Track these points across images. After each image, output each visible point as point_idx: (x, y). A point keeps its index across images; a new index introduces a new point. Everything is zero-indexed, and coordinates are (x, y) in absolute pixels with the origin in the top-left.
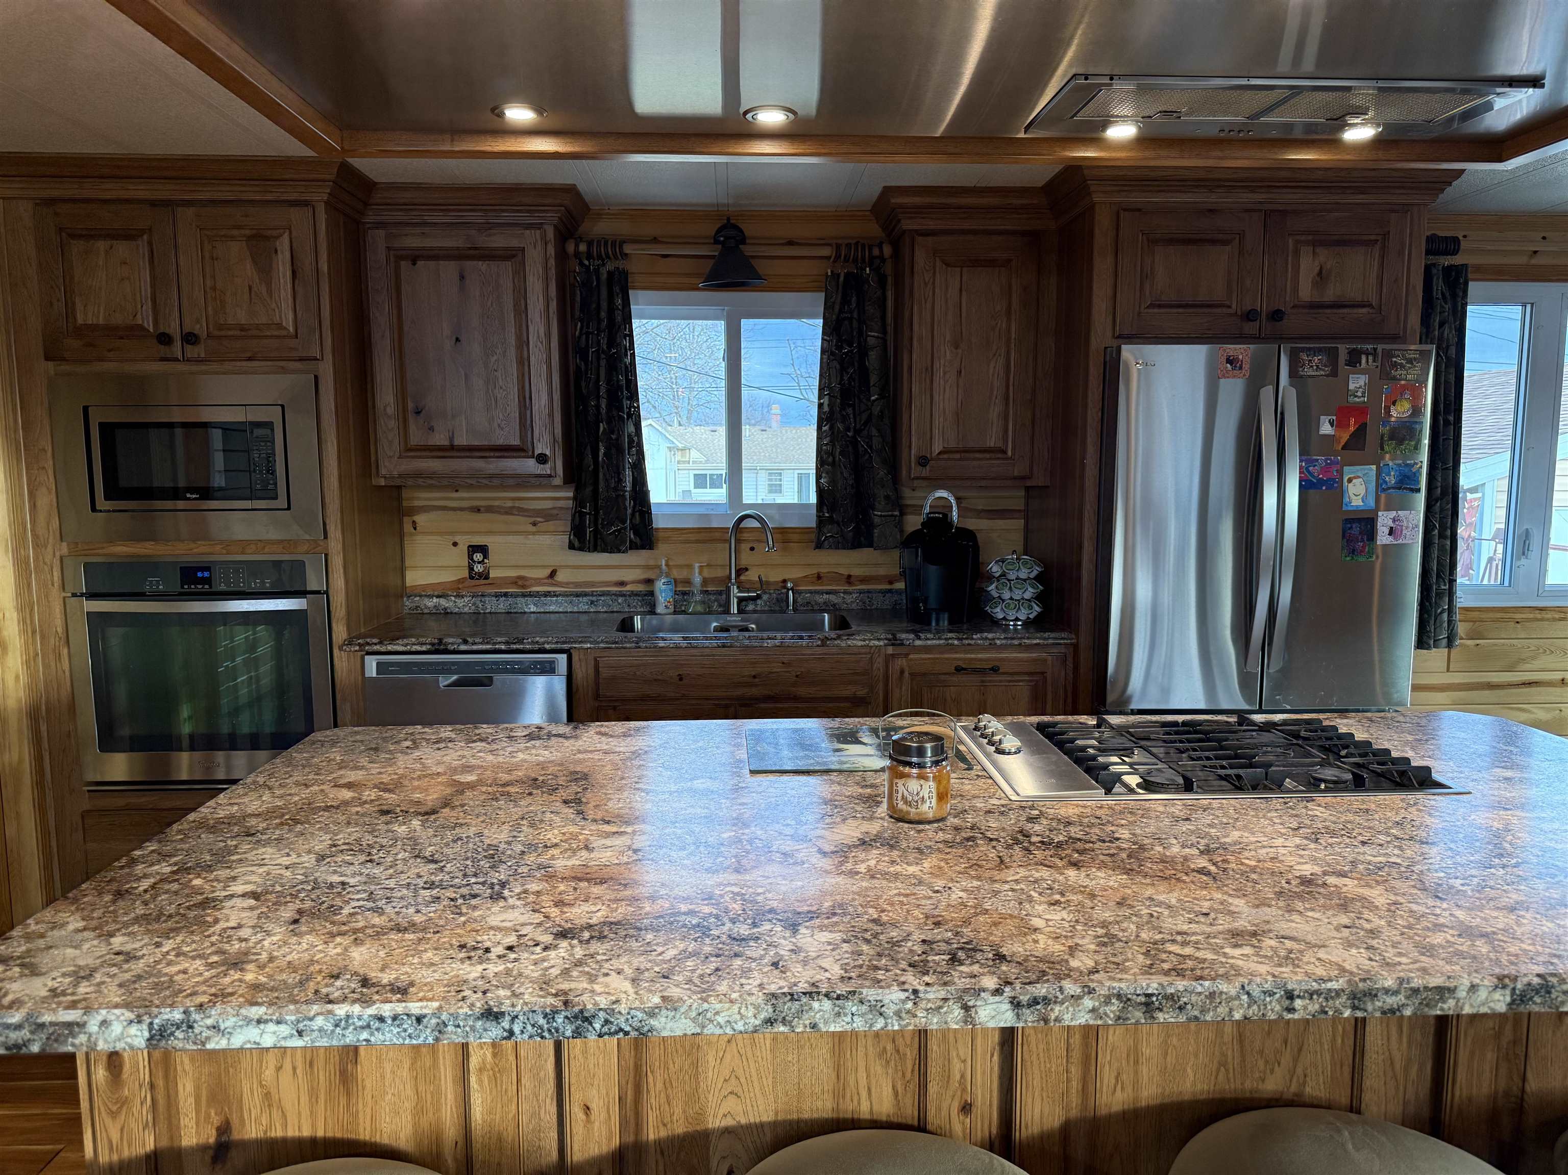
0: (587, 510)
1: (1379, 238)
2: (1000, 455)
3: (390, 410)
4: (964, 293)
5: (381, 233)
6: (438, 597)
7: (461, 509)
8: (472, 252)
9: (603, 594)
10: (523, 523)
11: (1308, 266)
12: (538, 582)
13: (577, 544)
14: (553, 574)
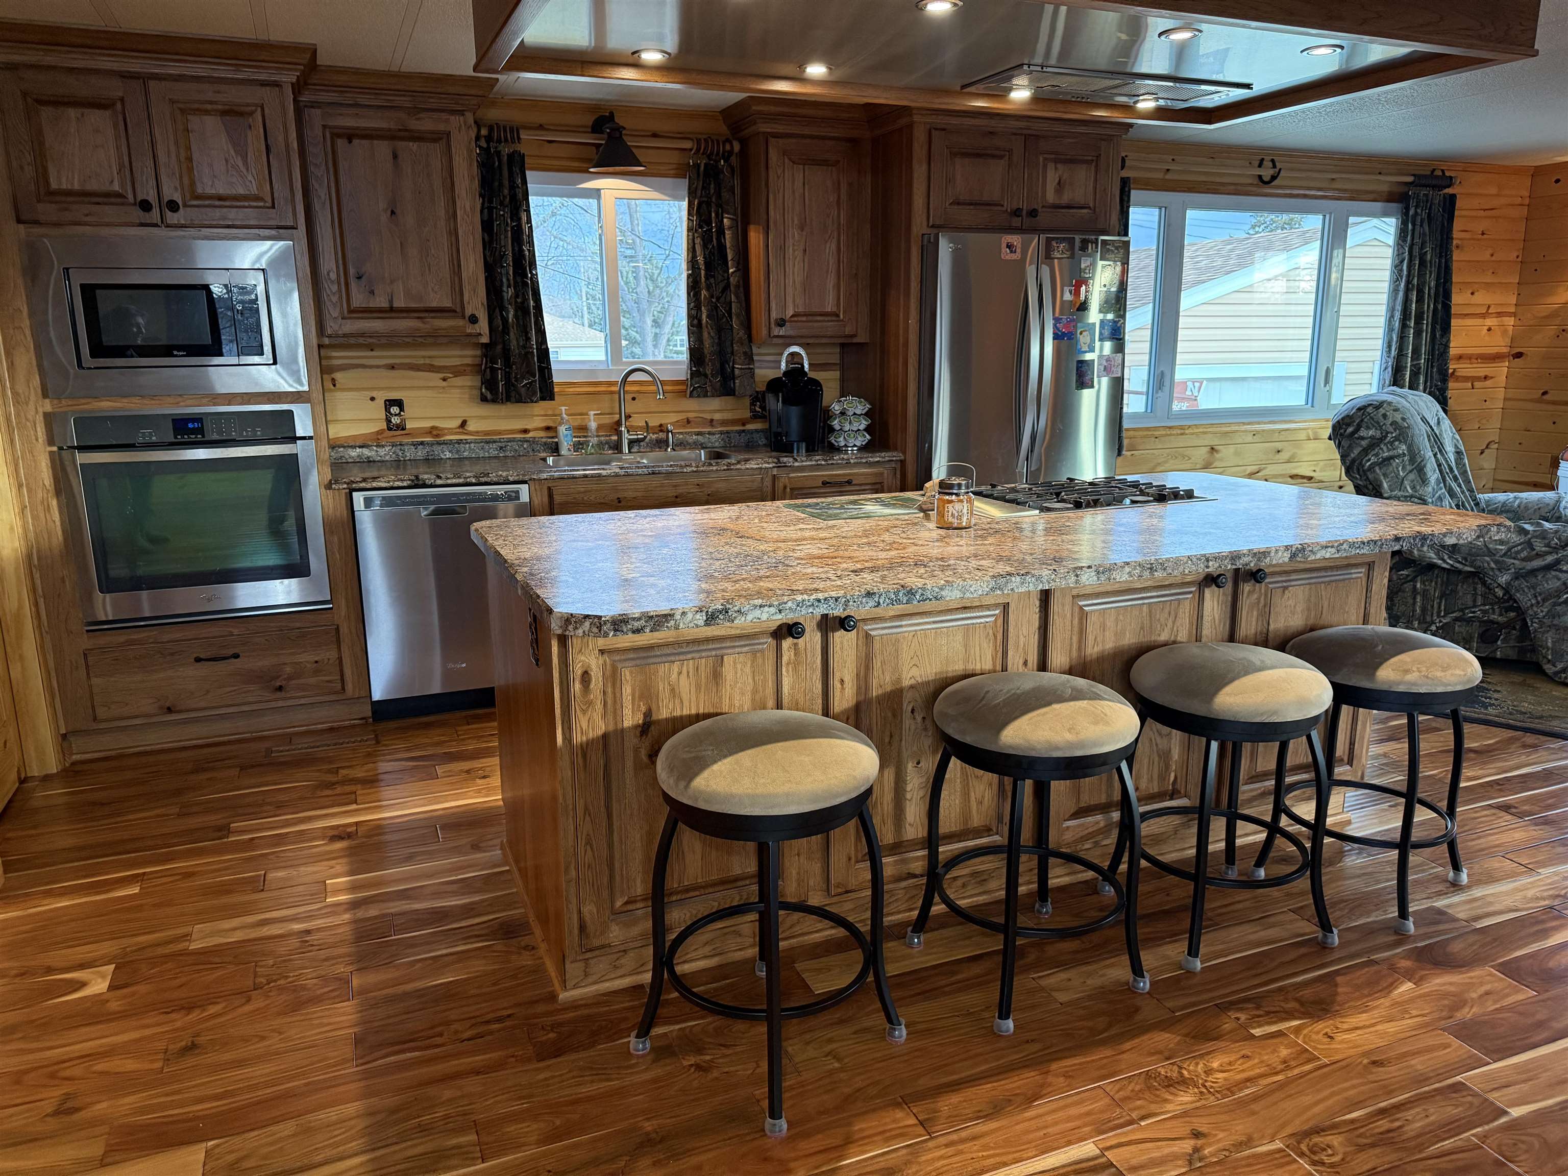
0: (499, 366)
1: (1095, 158)
2: (834, 318)
3: (333, 276)
4: (806, 186)
5: (318, 112)
6: (360, 447)
7: (378, 367)
8: (402, 134)
9: (510, 441)
10: (435, 379)
11: (1052, 177)
12: (451, 431)
13: (489, 396)
14: (464, 424)
